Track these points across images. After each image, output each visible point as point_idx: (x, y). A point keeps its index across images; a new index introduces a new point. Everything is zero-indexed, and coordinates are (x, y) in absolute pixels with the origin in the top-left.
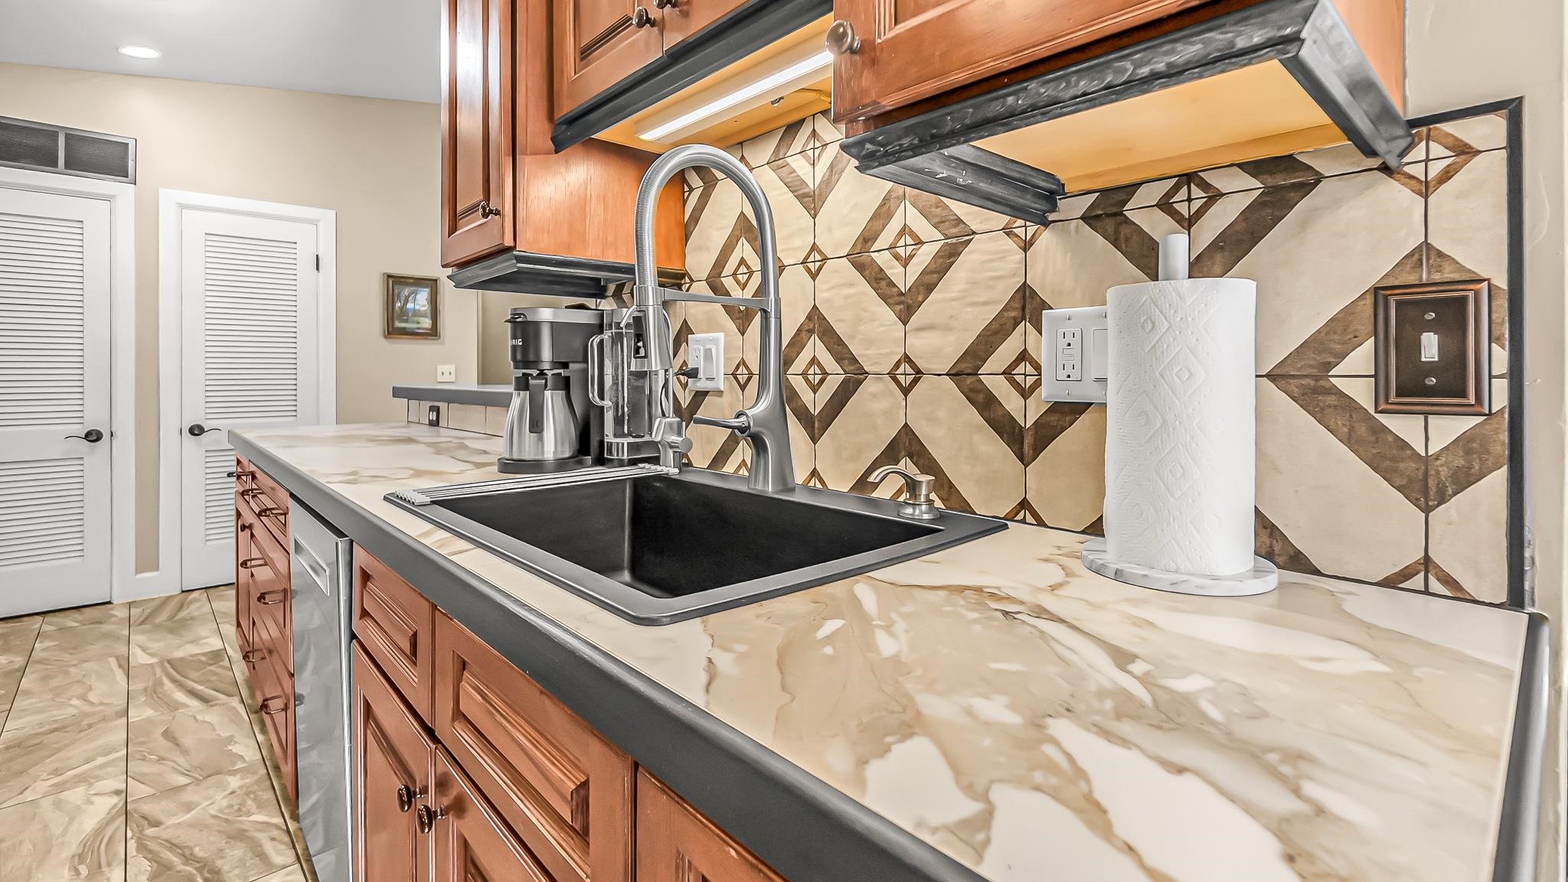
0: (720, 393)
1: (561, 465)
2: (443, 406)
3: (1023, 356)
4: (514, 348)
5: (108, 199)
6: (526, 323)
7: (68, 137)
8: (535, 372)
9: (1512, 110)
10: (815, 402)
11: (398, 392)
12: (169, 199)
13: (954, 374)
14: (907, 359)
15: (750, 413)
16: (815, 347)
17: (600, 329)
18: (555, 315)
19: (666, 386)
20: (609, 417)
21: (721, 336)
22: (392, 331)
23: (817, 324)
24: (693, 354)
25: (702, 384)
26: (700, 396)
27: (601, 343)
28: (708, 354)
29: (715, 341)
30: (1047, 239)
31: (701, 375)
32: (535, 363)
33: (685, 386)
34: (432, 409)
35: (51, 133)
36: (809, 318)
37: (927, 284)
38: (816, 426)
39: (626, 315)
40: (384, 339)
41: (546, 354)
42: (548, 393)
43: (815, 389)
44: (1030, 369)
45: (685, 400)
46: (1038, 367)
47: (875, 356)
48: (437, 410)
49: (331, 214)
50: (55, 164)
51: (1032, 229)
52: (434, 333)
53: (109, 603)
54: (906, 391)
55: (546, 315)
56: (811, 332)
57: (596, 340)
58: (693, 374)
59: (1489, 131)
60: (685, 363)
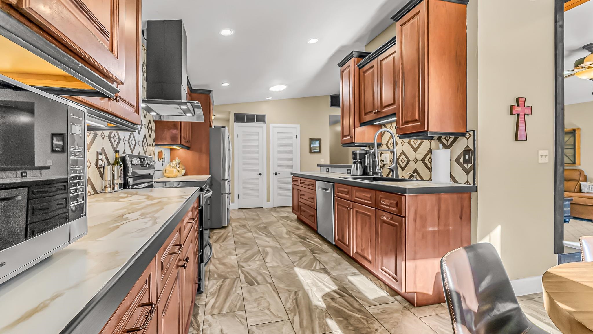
0: (388, 164)
1: (360, 175)
2: (330, 168)
3: (430, 158)
4: (353, 157)
5: (262, 127)
6: (355, 153)
7: (256, 116)
8: (356, 161)
9: (474, 131)
10: (403, 165)
11: (318, 165)
12: (271, 125)
13: (422, 160)
14: (416, 158)
15: (391, 166)
16: (403, 156)
17: (367, 153)
18: (360, 151)
19: (378, 163)
20: (368, 168)
21: (388, 154)
22: (311, 152)
23: (403, 153)
24: (383, 157)
25: (385, 163)
26: (384, 165)
27: (367, 156)
28: (386, 157)
29: (387, 155)
30: (433, 142)
31: (385, 161)
32: (356, 159)
33: (382, 163)
34: (327, 169)
35: (254, 116)
36: (402, 152)
37: (418, 147)
38: (403, 169)
39: (371, 151)
40: (309, 154)
41: (358, 158)
42: (359, 164)
43: (403, 163)
44: (431, 160)
45: (382, 165)
46: (431, 159)
47: (411, 158)
48: (328, 169)
49: (299, 126)
50: (254, 121)
51: (431, 140)
52: (320, 152)
53: (262, 208)
54: (416, 163)
55: (358, 152)
56: (402, 154)
57: (366, 155)
58: (383, 161)
59: (472, 133)
60: (382, 159)
